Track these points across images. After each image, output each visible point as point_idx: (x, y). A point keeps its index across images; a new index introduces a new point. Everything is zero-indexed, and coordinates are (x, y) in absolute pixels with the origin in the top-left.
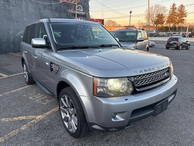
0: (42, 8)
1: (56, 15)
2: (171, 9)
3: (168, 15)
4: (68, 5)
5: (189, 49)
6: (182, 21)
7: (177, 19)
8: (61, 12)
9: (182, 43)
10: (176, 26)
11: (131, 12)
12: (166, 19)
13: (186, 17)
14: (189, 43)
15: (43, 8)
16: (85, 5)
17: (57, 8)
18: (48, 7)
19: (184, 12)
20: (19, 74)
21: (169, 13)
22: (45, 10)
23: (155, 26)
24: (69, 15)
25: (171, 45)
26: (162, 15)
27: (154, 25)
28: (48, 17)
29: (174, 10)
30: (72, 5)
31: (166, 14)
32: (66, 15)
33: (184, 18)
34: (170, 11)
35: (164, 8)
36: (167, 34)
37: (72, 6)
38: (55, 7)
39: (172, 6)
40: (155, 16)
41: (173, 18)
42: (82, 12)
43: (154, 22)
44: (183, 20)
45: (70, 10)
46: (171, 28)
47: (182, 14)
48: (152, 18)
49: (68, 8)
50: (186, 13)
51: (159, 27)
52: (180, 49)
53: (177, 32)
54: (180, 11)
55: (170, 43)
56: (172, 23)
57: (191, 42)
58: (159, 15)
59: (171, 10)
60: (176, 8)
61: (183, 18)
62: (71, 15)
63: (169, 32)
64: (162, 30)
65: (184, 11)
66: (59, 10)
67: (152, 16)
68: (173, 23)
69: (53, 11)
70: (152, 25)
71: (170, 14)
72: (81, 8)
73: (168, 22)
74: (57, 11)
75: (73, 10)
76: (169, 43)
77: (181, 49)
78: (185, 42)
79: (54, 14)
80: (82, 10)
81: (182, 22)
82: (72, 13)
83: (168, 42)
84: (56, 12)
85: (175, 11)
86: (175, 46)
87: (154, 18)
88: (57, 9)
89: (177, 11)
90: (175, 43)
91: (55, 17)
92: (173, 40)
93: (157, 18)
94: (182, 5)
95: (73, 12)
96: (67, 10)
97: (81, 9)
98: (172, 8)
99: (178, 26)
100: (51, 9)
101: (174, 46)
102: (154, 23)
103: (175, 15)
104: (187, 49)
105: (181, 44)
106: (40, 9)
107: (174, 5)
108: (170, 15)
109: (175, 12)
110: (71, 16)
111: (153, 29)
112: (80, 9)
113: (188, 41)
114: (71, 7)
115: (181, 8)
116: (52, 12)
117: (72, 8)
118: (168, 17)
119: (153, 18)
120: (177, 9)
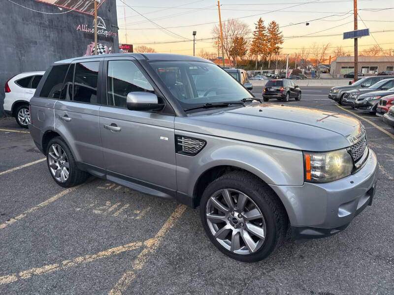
0: (20, 20)
1: (52, 35)
2: (256, 28)
3: (252, 40)
4: (76, 16)
5: (299, 100)
6: (276, 50)
7: (267, 47)
8: (62, 31)
9: (288, 89)
10: (268, 59)
11: (194, 34)
12: (248, 47)
13: (281, 43)
14: (298, 89)
15: (23, 20)
16: (108, 16)
17: (52, 21)
18: (33, 19)
19: (279, 35)
20: (18, 168)
21: (253, 35)
22: (28, 25)
23: (231, 58)
24: (79, 37)
25: (271, 93)
26: (242, 38)
27: (229, 58)
28: (34, 40)
29: (262, 31)
30: (85, 16)
31: (250, 38)
32: (73, 37)
33: (279, 45)
34: (255, 32)
35: (244, 26)
36: (253, 74)
37: (83, 18)
38: (49, 20)
39: (258, 24)
40: (229, 40)
41: (260, 44)
42: (104, 30)
43: (230, 51)
44: (278, 48)
45: (79, 26)
46: (258, 63)
47: (276, 38)
48: (225, 45)
49: (77, 23)
50: (282, 36)
51: (239, 62)
52: (287, 100)
53: (269, 71)
54: (271, 32)
55: (271, 90)
56: (260, 54)
57: (302, 88)
58: (237, 38)
59: (256, 30)
60: (263, 28)
61: (276, 45)
62: (83, 36)
63: (256, 71)
64: (245, 68)
65: (279, 32)
66: (57, 27)
67: (225, 40)
68: (262, 53)
69: (44, 28)
70: (226, 57)
71: (255, 37)
72: (101, 22)
73: (253, 51)
74: (52, 28)
75: (86, 27)
76: (269, 90)
77: (289, 101)
78: (293, 87)
79: (47, 34)
80: (104, 27)
81: (276, 53)
82: (85, 33)
83: (266, 89)
84: (51, 30)
85: (264, 32)
86: (279, 95)
87: (229, 45)
88: (52, 23)
89: (266, 33)
90: (278, 91)
91: (50, 40)
92: (274, 86)
93: (233, 45)
94: (273, 23)
95: (87, 31)
96: (74, 27)
97: (103, 24)
98: (258, 26)
99: (270, 58)
100: (41, 23)
101: (277, 95)
102: (230, 55)
103: (264, 40)
104: (297, 99)
105: (288, 92)
106: (15, 24)
107: (261, 21)
108: (255, 40)
109: (263, 35)
110: (83, 39)
111: (229, 65)
112: (99, 25)
113: (297, 87)
114: (81, 20)
115: (273, 28)
116: (42, 31)
117: (83, 23)
118: (252, 43)
119: (227, 44)
120: (267, 29)
